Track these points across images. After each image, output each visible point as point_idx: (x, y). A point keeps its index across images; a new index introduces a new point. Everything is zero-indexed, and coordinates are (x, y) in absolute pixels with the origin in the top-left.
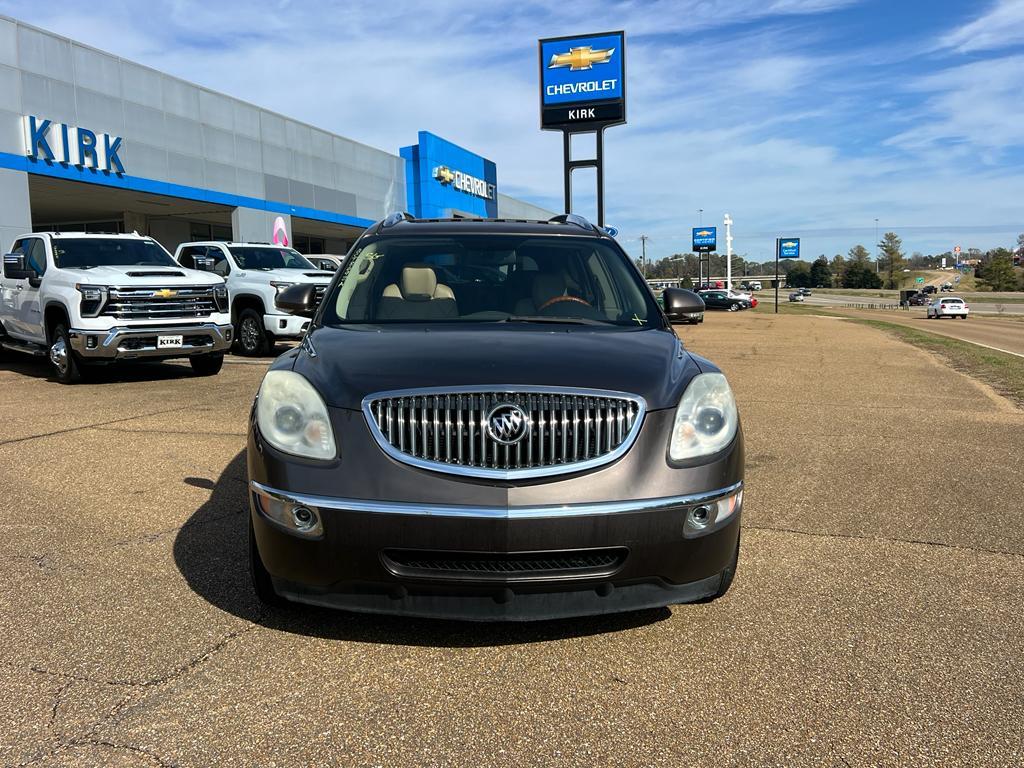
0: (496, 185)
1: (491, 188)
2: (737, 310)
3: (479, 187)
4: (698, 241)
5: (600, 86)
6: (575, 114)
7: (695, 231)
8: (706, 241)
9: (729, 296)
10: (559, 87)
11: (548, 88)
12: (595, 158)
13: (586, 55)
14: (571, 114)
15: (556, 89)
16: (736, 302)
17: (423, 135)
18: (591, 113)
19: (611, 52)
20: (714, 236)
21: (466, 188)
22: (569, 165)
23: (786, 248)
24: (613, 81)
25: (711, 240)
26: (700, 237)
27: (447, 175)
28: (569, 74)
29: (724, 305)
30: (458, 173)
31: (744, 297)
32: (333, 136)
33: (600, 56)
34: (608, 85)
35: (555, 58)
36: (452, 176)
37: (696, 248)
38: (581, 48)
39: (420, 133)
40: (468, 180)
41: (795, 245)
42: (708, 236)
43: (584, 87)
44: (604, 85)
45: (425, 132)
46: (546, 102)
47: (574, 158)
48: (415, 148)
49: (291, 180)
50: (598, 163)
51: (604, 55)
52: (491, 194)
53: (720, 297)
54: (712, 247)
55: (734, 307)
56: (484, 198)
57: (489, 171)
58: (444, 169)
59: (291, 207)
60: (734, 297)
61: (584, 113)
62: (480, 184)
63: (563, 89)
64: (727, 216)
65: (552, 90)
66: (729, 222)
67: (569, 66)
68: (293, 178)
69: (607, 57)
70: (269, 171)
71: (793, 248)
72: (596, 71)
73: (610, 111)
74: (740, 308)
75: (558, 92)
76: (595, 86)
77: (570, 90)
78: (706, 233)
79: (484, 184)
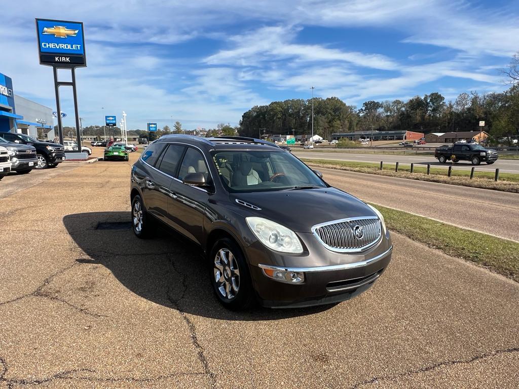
1: (10, 91)
4: (108, 122)
5: (72, 47)
6: (59, 59)
7: (106, 117)
8: (111, 122)
9: (127, 146)
10: (49, 44)
11: (43, 44)
12: (72, 82)
13: (63, 31)
14: (57, 59)
15: (47, 45)
18: (68, 59)
19: (77, 32)
20: (115, 120)
22: (57, 84)
23: (151, 127)
24: (79, 46)
25: (114, 122)
28: (52, 38)
33: (71, 32)
34: (76, 47)
35: (45, 29)
37: (107, 124)
38: (60, 27)
41: (155, 126)
42: (113, 120)
43: (63, 46)
44: (74, 47)
46: (42, 51)
50: (73, 84)
51: (73, 32)
54: (115, 124)
56: (6, 96)
57: (8, 82)
61: (64, 59)
62: (3, 89)
63: (52, 46)
64: (124, 112)
65: (45, 45)
66: (125, 115)
67: (54, 35)
69: (75, 34)
72: (68, 39)
73: (78, 60)
75: (49, 46)
76: (69, 47)
77: (55, 47)
78: (111, 118)
79: (6, 89)
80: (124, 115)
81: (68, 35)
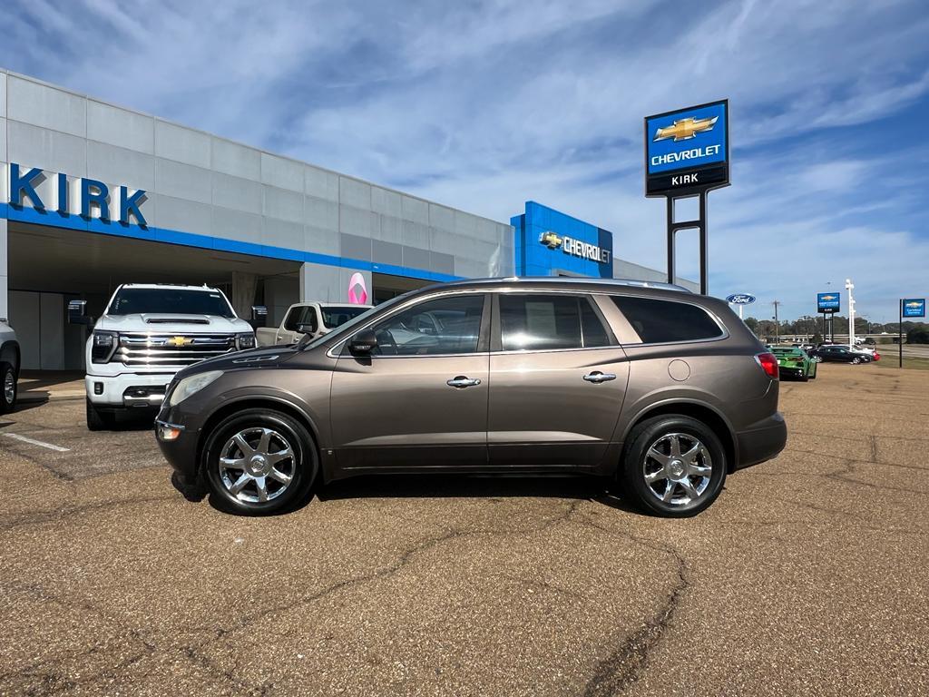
0: (611, 251)
1: (605, 253)
2: (859, 364)
3: (592, 251)
4: (822, 304)
5: (704, 152)
6: (678, 180)
7: (819, 296)
8: (830, 304)
9: (851, 351)
10: (663, 157)
11: (653, 158)
12: (698, 219)
13: (690, 126)
14: (674, 181)
15: (660, 160)
16: (858, 356)
17: (529, 205)
18: (694, 178)
19: (714, 120)
20: (838, 299)
21: (576, 252)
22: (673, 228)
23: (910, 308)
24: (716, 147)
25: (835, 304)
26: (824, 301)
27: (554, 239)
28: (674, 144)
29: (847, 358)
30: (566, 238)
31: (867, 351)
32: (430, 203)
33: (703, 125)
34: (711, 151)
35: (660, 131)
36: (559, 241)
37: (821, 310)
38: (685, 120)
39: (527, 203)
40: (579, 245)
41: (921, 305)
42: (832, 300)
43: (687, 155)
44: (707, 151)
45: (531, 202)
46: (651, 172)
47: (677, 220)
48: (523, 217)
49: (374, 241)
50: (701, 224)
51: (708, 123)
52: (605, 258)
53: (842, 351)
54: (836, 310)
55: (856, 361)
56: (597, 261)
57: (604, 239)
58: (550, 235)
59: (373, 264)
60: (857, 351)
61: (687, 178)
62: (592, 249)
63: (667, 159)
64: (848, 281)
65: (657, 161)
66: (851, 286)
67: (673, 137)
68: (378, 238)
69: (711, 125)
70: (347, 230)
71: (918, 308)
72: (700, 139)
73: (713, 175)
74: (862, 361)
75: (663, 161)
76: (699, 153)
77: (674, 159)
78: (830, 297)
79: (598, 250)
80: (847, 286)
81: (697, 132)
